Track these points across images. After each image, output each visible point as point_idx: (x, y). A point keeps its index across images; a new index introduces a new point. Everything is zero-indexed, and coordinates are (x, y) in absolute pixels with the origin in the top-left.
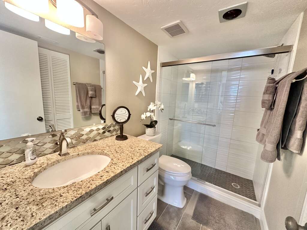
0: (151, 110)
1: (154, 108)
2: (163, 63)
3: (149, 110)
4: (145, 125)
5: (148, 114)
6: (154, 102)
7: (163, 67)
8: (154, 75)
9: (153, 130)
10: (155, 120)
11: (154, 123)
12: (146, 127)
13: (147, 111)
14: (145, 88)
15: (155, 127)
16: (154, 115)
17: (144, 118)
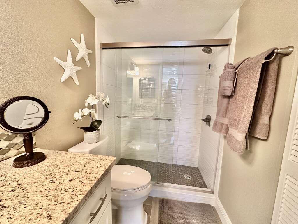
0: (91, 105)
1: (96, 102)
2: (104, 44)
3: (86, 105)
4: (81, 128)
5: (86, 112)
6: (94, 93)
7: (103, 48)
8: (92, 57)
9: (95, 134)
10: (97, 119)
11: (96, 124)
12: (83, 130)
13: (83, 107)
14: (78, 72)
15: (99, 130)
16: (96, 112)
17: (80, 118)
